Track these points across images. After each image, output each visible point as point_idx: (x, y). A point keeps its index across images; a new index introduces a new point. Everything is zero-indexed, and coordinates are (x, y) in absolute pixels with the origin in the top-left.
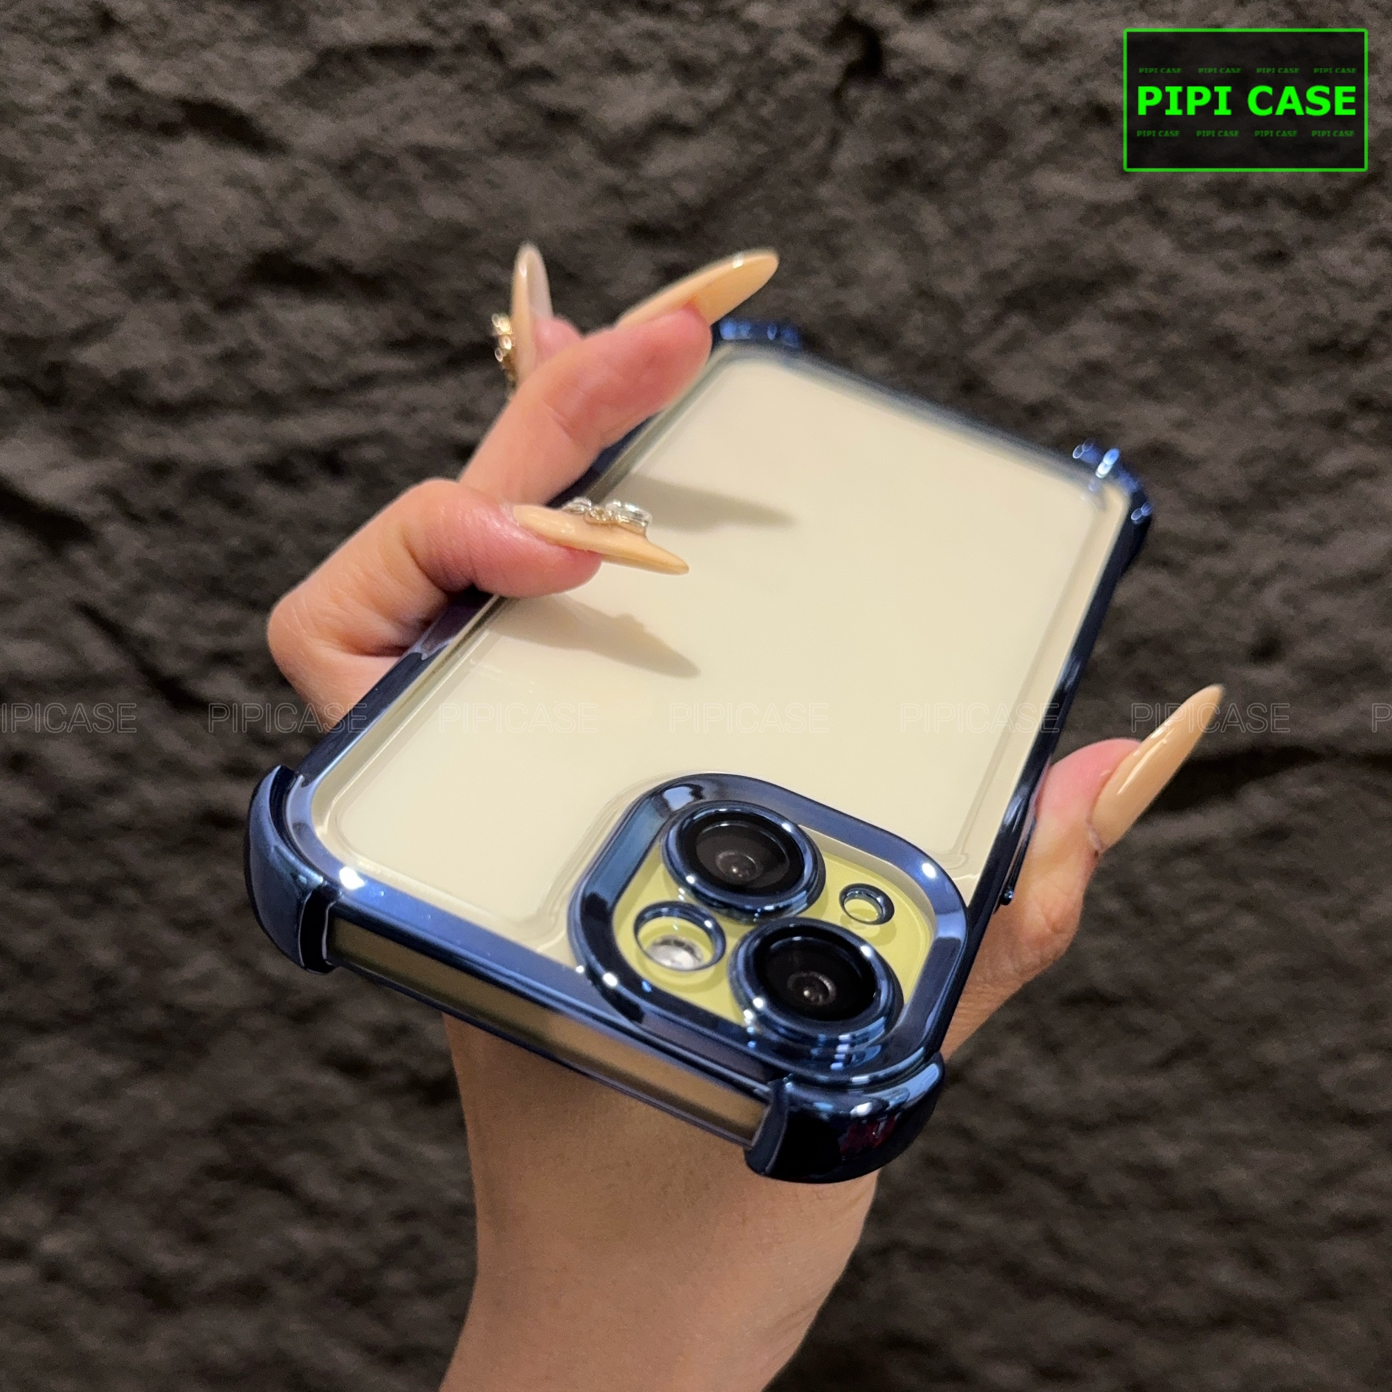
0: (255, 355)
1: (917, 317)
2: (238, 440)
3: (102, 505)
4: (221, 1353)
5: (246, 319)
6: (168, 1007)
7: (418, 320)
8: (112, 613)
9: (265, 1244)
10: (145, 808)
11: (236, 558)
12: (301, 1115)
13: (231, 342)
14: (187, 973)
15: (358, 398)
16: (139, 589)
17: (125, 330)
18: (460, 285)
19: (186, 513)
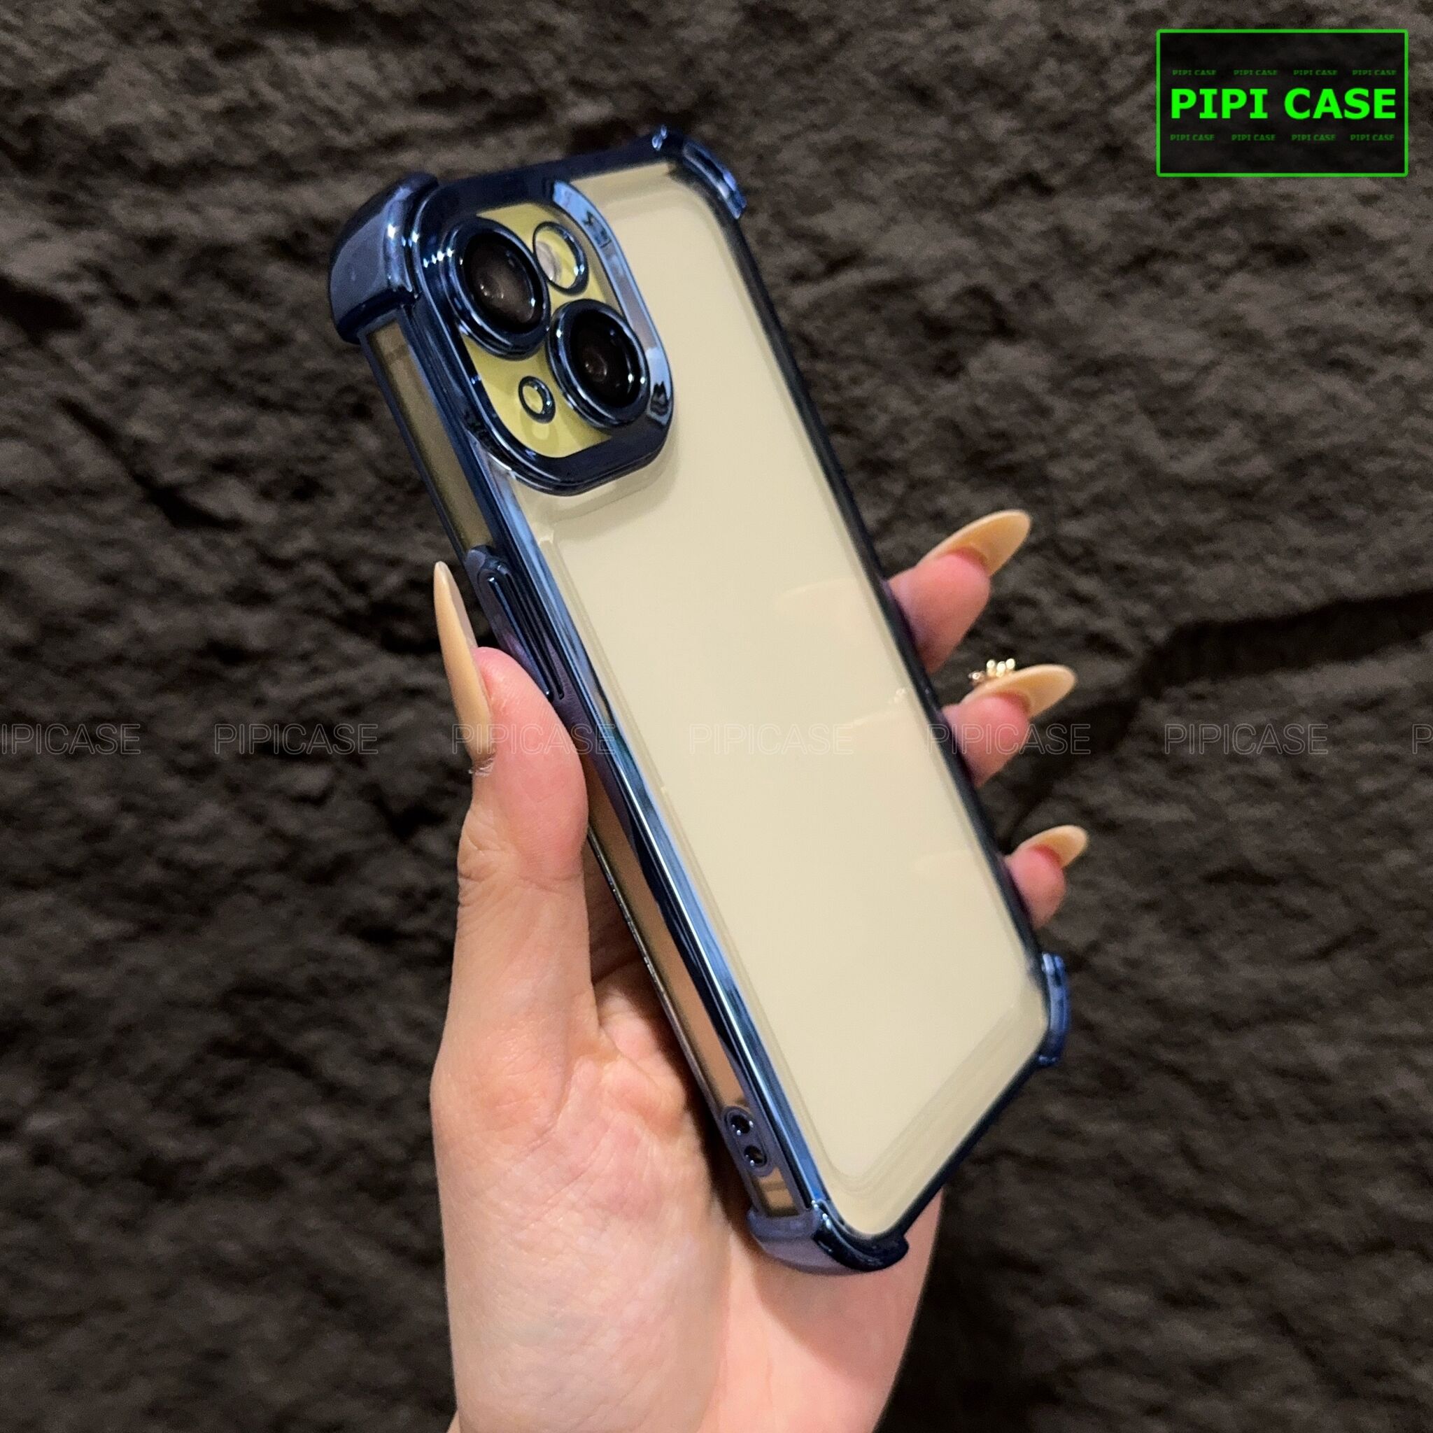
0: (265, 110)
1: (1051, 66)
2: (243, 210)
3: (89, 286)
4: (231, 1249)
5: (254, 67)
6: (167, 864)
7: (455, 68)
8: (101, 411)
9: (278, 1129)
10: (140, 637)
11: (242, 349)
12: (317, 987)
13: (237, 94)
14: (189, 826)
15: (384, 160)
16: (132, 383)
17: (113, 79)
18: (506, 26)
19: (186, 294)
